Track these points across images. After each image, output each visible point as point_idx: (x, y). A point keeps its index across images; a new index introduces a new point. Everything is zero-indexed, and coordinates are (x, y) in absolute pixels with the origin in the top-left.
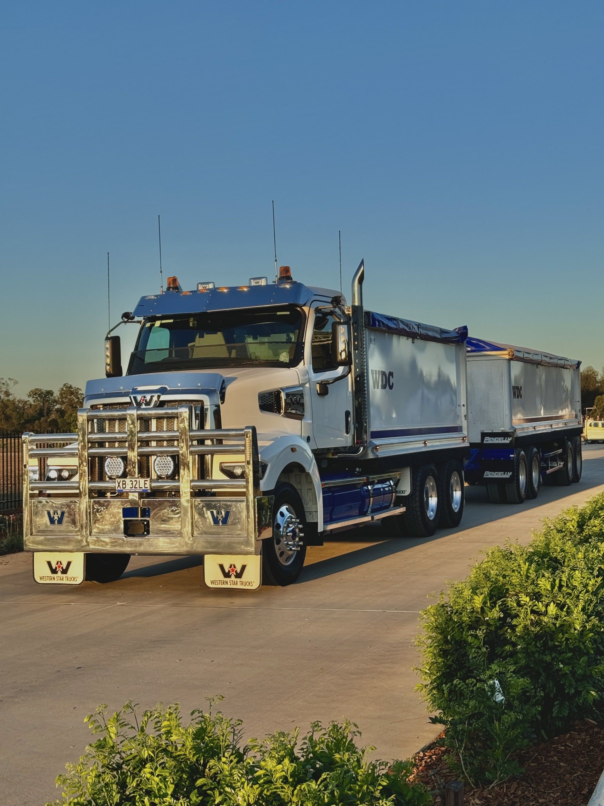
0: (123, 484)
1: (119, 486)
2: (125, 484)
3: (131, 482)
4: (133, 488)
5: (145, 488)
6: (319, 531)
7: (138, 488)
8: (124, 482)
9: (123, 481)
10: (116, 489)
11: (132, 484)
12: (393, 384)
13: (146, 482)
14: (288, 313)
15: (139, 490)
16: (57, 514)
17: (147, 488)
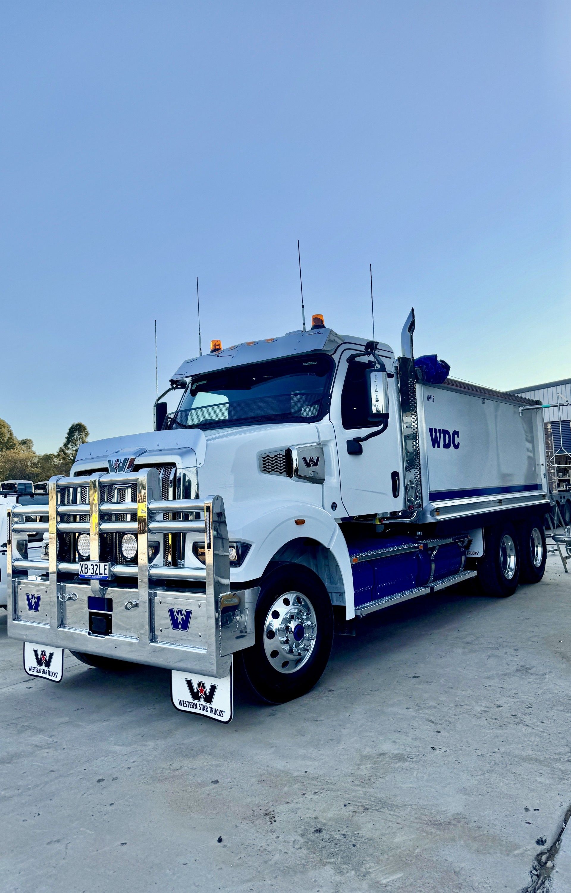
0: (85, 568)
1: (82, 570)
2: (87, 568)
3: (92, 567)
4: (94, 574)
5: (105, 574)
6: (348, 618)
7: (98, 575)
8: (86, 566)
9: (86, 564)
10: (80, 574)
11: (93, 569)
12: (459, 443)
13: (106, 567)
14: (315, 363)
15: (99, 577)
16: (34, 599)
17: (107, 574)
